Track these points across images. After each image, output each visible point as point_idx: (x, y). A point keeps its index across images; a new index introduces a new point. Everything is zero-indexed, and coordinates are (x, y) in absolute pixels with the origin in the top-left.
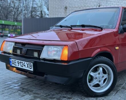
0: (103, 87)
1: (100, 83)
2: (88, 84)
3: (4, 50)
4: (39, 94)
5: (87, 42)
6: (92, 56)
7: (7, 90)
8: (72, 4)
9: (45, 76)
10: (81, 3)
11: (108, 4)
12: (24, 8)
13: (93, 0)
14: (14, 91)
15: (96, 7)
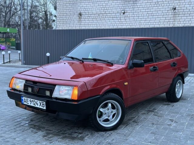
0: (112, 121)
1: (109, 118)
2: (98, 119)
3: (14, 87)
4: (52, 130)
5: (95, 81)
6: (101, 94)
7: (19, 127)
8: (88, 9)
9: (57, 113)
10: (100, 9)
11: (135, 11)
12: (19, 6)
13: (115, 6)
14: (26, 128)
15: (119, 14)
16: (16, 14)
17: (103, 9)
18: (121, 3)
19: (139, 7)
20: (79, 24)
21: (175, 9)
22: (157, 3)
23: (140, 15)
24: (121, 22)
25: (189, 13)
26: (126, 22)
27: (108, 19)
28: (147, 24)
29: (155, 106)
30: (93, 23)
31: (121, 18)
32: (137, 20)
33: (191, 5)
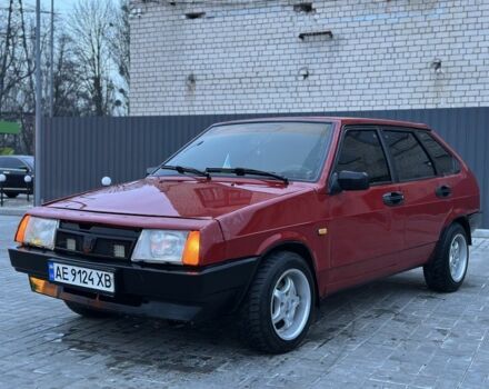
4: (128, 352)
8: (213, 66)
10: (244, 65)
11: (334, 71)
12: (26, 63)
13: (283, 57)
14: (60, 348)
15: (293, 78)
16: (17, 85)
17: (251, 64)
18: (298, 51)
19: (344, 59)
20: (189, 103)
21: (439, 65)
22: (391, 50)
23: (348, 81)
24: (299, 100)
25: (475, 75)
26: (310, 100)
27: (263, 90)
28: (367, 103)
29: (397, 301)
30: (225, 102)
31: (300, 89)
32: (341, 93)
33: (481, 56)
